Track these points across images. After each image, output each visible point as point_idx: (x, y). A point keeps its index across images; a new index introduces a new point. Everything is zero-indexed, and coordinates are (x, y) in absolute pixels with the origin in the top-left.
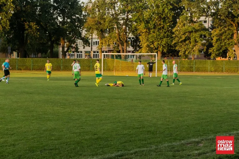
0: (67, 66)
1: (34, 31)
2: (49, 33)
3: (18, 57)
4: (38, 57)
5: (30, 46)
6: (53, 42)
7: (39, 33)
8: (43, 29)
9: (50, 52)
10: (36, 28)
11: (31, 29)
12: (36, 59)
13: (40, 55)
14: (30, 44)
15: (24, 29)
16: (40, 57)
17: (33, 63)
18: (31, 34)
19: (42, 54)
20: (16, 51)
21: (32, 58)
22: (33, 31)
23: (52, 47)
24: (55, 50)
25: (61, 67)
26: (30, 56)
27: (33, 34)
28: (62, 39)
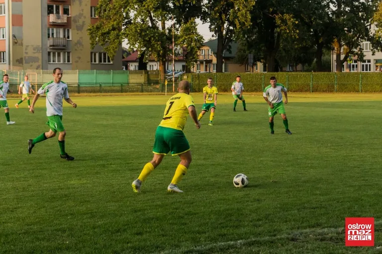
0: (344, 85)
1: (291, 28)
2: (315, 31)
3: (265, 70)
4: (297, 71)
5: (284, 52)
6: (320, 46)
7: (298, 31)
8: (305, 25)
9: (316, 62)
10: (293, 23)
11: (286, 24)
12: (293, 73)
13: (299, 67)
14: (284, 50)
15: (274, 26)
16: (301, 71)
17: (288, 80)
18: (286, 33)
19: (303, 66)
20: (261, 62)
21: (288, 71)
22: (289, 29)
23: (319, 54)
24: (324, 58)
25: (335, 86)
26: (284, 69)
27: (289, 33)
28: (336, 40)
